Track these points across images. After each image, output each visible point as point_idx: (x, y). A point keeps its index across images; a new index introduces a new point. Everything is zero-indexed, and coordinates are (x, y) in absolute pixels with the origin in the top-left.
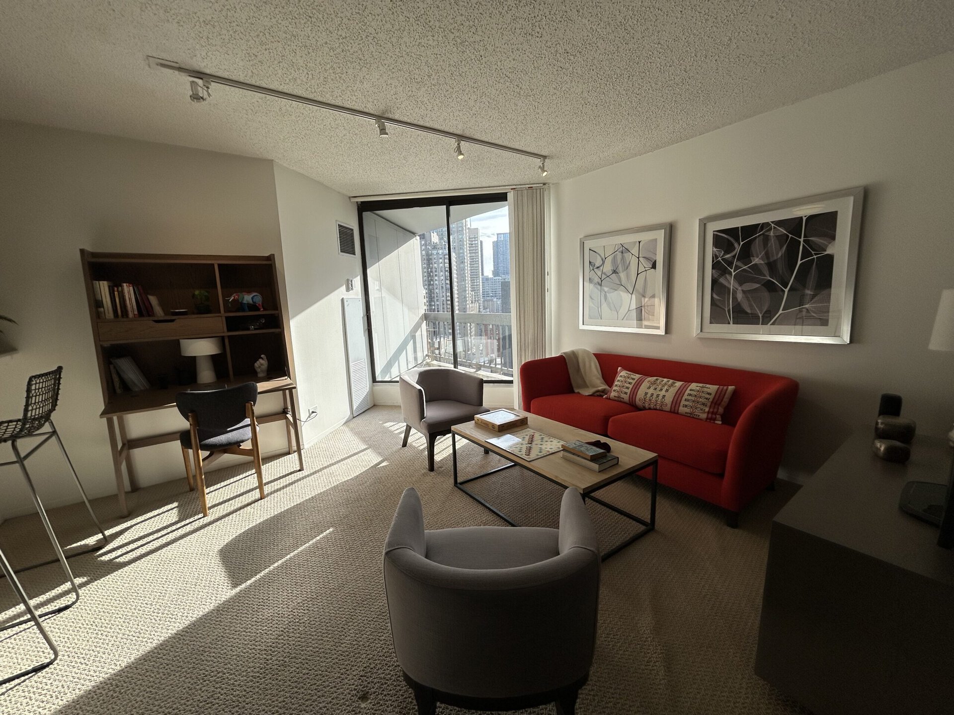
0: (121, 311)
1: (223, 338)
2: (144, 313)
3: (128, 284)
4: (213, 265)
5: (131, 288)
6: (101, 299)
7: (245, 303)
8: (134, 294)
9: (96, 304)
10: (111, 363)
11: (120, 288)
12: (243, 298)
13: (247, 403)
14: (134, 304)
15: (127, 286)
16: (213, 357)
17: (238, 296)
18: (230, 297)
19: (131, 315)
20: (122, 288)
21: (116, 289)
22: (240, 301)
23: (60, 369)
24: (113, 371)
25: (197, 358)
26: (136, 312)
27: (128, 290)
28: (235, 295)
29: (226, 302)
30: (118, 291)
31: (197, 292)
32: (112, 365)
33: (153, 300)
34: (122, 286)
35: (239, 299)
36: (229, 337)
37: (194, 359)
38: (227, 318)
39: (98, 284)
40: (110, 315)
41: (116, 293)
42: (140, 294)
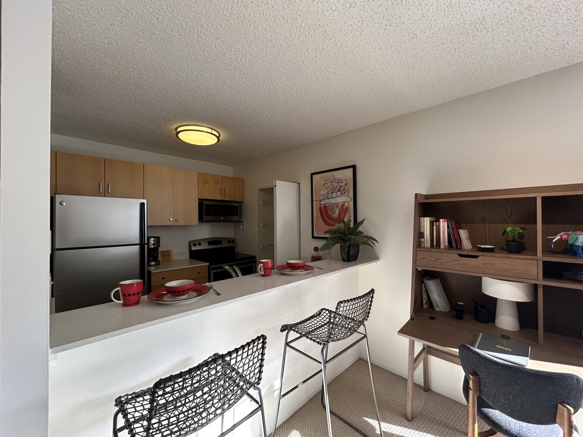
0: (435, 243)
1: (536, 287)
2: (454, 245)
3: (444, 220)
4: (535, 198)
5: (446, 223)
6: (423, 231)
7: (579, 246)
8: (448, 228)
9: (419, 235)
10: (423, 282)
11: (438, 223)
12: (577, 238)
13: (560, 403)
14: (446, 237)
15: (443, 221)
16: (519, 305)
17: (568, 235)
18: (555, 235)
19: (442, 246)
20: (439, 223)
21: (435, 223)
22: (570, 242)
23: (372, 291)
24: (423, 289)
25: (498, 301)
26: (447, 244)
27: (443, 225)
28: (562, 233)
29: (546, 243)
30: (436, 225)
31: (509, 229)
32: (424, 285)
33: (463, 234)
34: (439, 221)
35: (569, 239)
36: (544, 287)
37: (494, 300)
38: (544, 263)
39: (423, 220)
40: (428, 244)
41: (435, 227)
42: (452, 228)
